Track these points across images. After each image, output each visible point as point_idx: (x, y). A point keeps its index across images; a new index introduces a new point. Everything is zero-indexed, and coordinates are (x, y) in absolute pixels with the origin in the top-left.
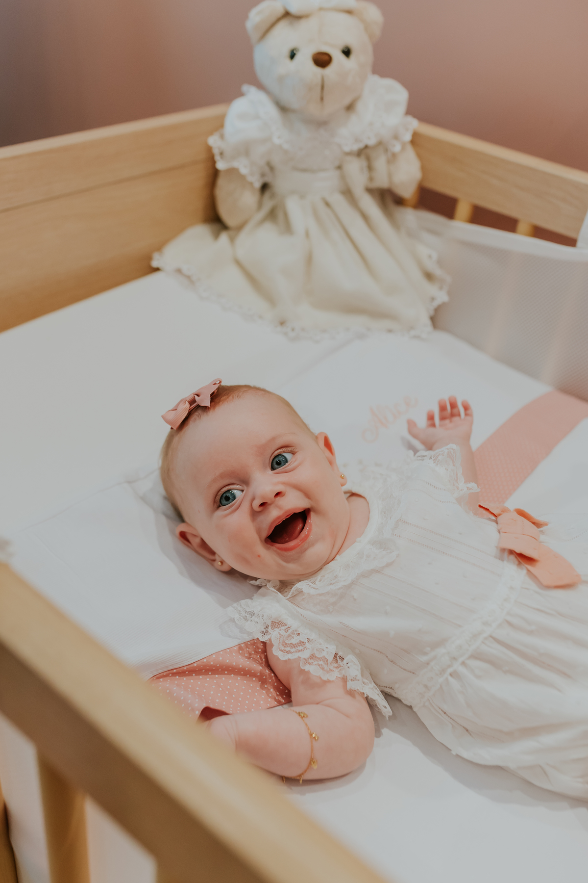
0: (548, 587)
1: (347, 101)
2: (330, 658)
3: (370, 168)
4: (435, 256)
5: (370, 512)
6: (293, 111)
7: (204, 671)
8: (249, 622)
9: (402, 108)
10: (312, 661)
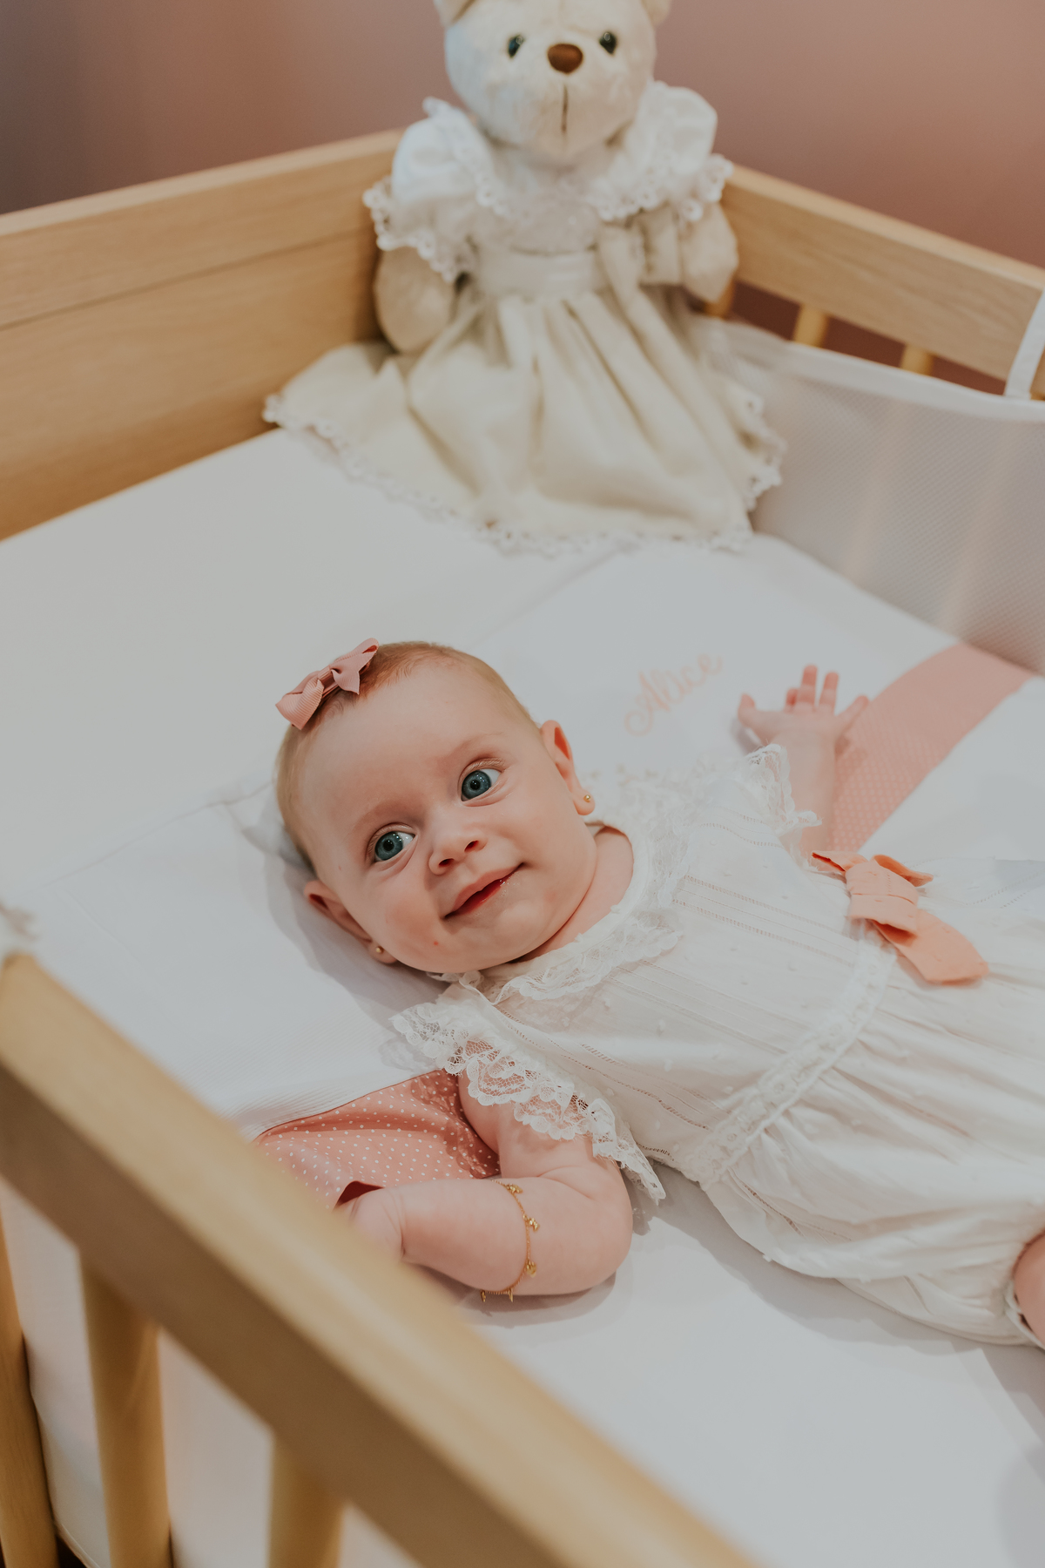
0: (932, 984)
1: (608, 131)
2: (565, 1103)
3: (647, 248)
4: (759, 404)
5: (633, 860)
6: (514, 147)
7: (351, 1122)
8: (429, 1041)
9: (706, 142)
10: (534, 1108)
